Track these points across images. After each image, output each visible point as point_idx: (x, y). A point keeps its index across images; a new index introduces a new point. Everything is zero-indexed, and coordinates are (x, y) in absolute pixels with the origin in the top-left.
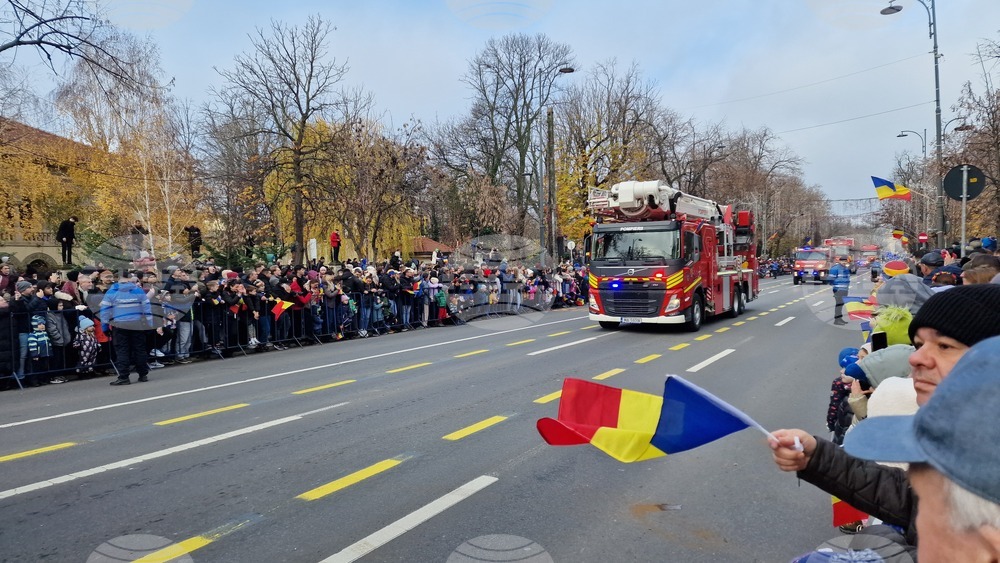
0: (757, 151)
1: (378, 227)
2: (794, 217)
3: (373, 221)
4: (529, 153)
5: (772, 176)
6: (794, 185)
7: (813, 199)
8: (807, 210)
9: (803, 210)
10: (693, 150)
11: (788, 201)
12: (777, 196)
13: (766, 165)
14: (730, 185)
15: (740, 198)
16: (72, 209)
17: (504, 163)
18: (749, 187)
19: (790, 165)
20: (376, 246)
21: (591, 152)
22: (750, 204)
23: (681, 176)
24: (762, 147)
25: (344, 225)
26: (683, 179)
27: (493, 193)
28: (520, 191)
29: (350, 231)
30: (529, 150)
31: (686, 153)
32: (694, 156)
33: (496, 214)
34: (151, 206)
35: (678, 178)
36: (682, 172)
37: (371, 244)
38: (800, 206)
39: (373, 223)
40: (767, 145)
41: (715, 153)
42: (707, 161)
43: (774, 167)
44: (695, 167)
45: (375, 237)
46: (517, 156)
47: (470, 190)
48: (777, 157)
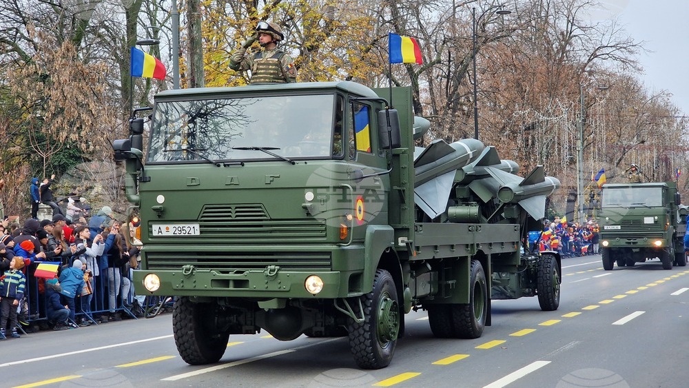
0: (562, 25)
2: (630, 147)
4: (143, 16)
5: (591, 73)
6: (628, 89)
7: (660, 115)
8: (651, 134)
9: (645, 133)
10: (452, 20)
11: (620, 120)
12: (599, 106)
13: (579, 52)
14: (519, 85)
15: (537, 109)
17: (94, 30)
18: (552, 91)
19: (618, 53)
21: (268, 10)
22: (554, 119)
23: (432, 64)
24: (571, 22)
26: (435, 72)
27: (79, 75)
28: (127, 91)
30: (143, 8)
31: (441, 23)
32: (454, 30)
33: (84, 116)
35: (428, 69)
36: (434, 58)
38: (639, 127)
40: (579, 16)
41: (490, 27)
42: (479, 40)
43: (594, 55)
44: (457, 49)
46: (122, 18)
47: (32, 68)
48: (597, 39)
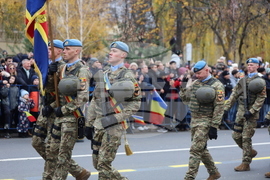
1: (244, 35)
3: (241, 29)
16: (17, 14)
20: (243, 52)
25: (216, 33)
29: (220, 39)
34: (70, 13)
37: (237, 51)
39: (240, 32)
45: (242, 43)
